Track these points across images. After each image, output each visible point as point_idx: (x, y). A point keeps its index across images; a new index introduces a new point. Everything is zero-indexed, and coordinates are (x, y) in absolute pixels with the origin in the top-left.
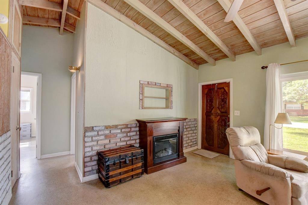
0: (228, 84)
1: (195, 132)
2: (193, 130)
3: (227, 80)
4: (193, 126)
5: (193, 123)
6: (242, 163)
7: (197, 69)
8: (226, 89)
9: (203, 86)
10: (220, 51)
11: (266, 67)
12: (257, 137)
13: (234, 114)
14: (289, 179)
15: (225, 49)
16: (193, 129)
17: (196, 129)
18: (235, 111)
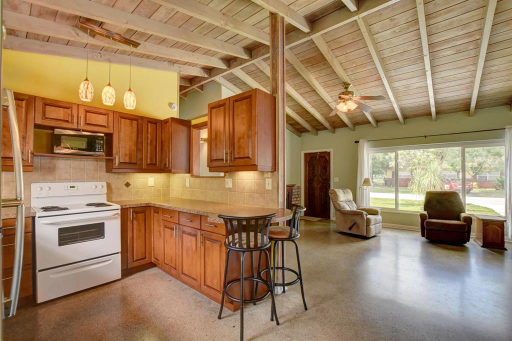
0: (328, 154)
1: (298, 199)
2: (297, 198)
3: (328, 150)
4: (296, 193)
5: (296, 190)
6: (340, 212)
7: (300, 136)
8: (327, 157)
9: (305, 154)
10: (322, 125)
11: (358, 142)
12: (350, 196)
13: (334, 180)
14: (365, 215)
15: (327, 124)
16: (297, 196)
17: (299, 197)
18: (335, 178)
